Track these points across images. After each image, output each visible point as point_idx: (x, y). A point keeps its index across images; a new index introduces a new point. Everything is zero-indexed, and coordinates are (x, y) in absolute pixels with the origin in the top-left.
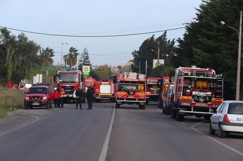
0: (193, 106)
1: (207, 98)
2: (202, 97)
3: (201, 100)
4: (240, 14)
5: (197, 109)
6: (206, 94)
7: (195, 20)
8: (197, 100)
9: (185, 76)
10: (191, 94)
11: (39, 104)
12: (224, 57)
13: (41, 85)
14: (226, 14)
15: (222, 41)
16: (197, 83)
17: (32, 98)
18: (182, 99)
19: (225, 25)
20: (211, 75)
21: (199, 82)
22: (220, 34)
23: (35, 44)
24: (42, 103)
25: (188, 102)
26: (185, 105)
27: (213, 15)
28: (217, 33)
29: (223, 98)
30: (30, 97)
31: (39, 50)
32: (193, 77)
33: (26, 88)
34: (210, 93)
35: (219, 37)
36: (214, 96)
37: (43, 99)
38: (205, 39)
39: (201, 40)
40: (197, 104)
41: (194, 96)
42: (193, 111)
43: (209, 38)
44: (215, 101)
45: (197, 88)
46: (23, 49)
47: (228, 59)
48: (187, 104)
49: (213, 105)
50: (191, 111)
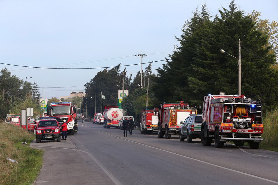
0: (234, 133)
1: (247, 124)
2: (243, 123)
3: (242, 126)
4: (238, 42)
5: (237, 135)
6: (246, 120)
7: (179, 50)
8: (238, 126)
9: (225, 103)
10: (231, 121)
11: (51, 137)
12: (221, 85)
13: (50, 118)
14: (220, 43)
15: (217, 69)
16: (236, 110)
17: (45, 132)
18: (224, 126)
19: (225, 53)
20: (249, 101)
21: (238, 108)
22: (214, 62)
23: (18, 78)
24: (54, 136)
25: (229, 129)
26: (227, 132)
27: (206, 44)
28: (211, 62)
29: (262, 123)
30: (42, 131)
31: (21, 84)
32: (233, 103)
33: (12, 122)
34: (250, 119)
35: (213, 66)
36: (254, 122)
37: (55, 132)
38: (201, 68)
39: (196, 69)
40: (237, 131)
41: (234, 123)
42: (235, 137)
43: (204, 66)
44: (255, 127)
45: (236, 115)
46: (6, 84)
47: (224, 86)
48: (228, 131)
49: (254, 131)
50: (232, 137)
